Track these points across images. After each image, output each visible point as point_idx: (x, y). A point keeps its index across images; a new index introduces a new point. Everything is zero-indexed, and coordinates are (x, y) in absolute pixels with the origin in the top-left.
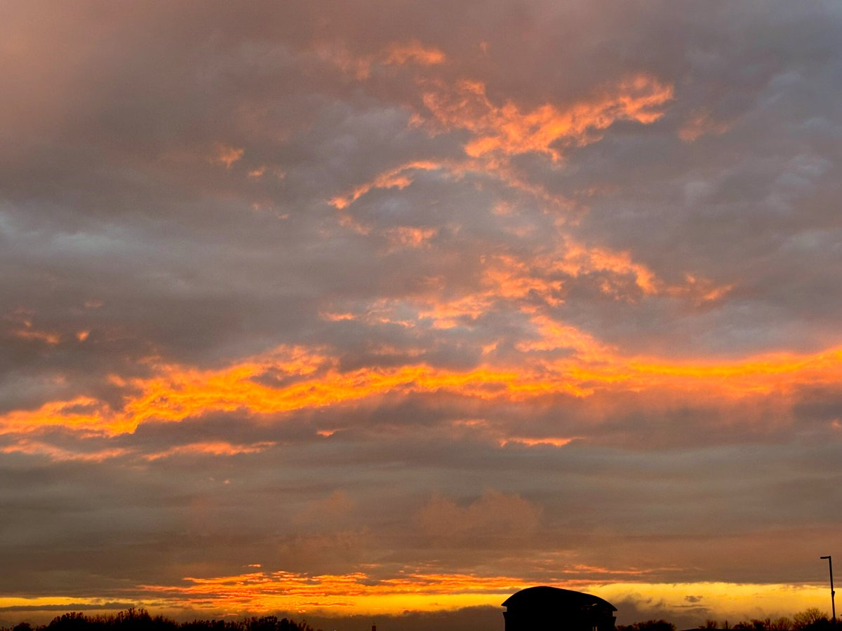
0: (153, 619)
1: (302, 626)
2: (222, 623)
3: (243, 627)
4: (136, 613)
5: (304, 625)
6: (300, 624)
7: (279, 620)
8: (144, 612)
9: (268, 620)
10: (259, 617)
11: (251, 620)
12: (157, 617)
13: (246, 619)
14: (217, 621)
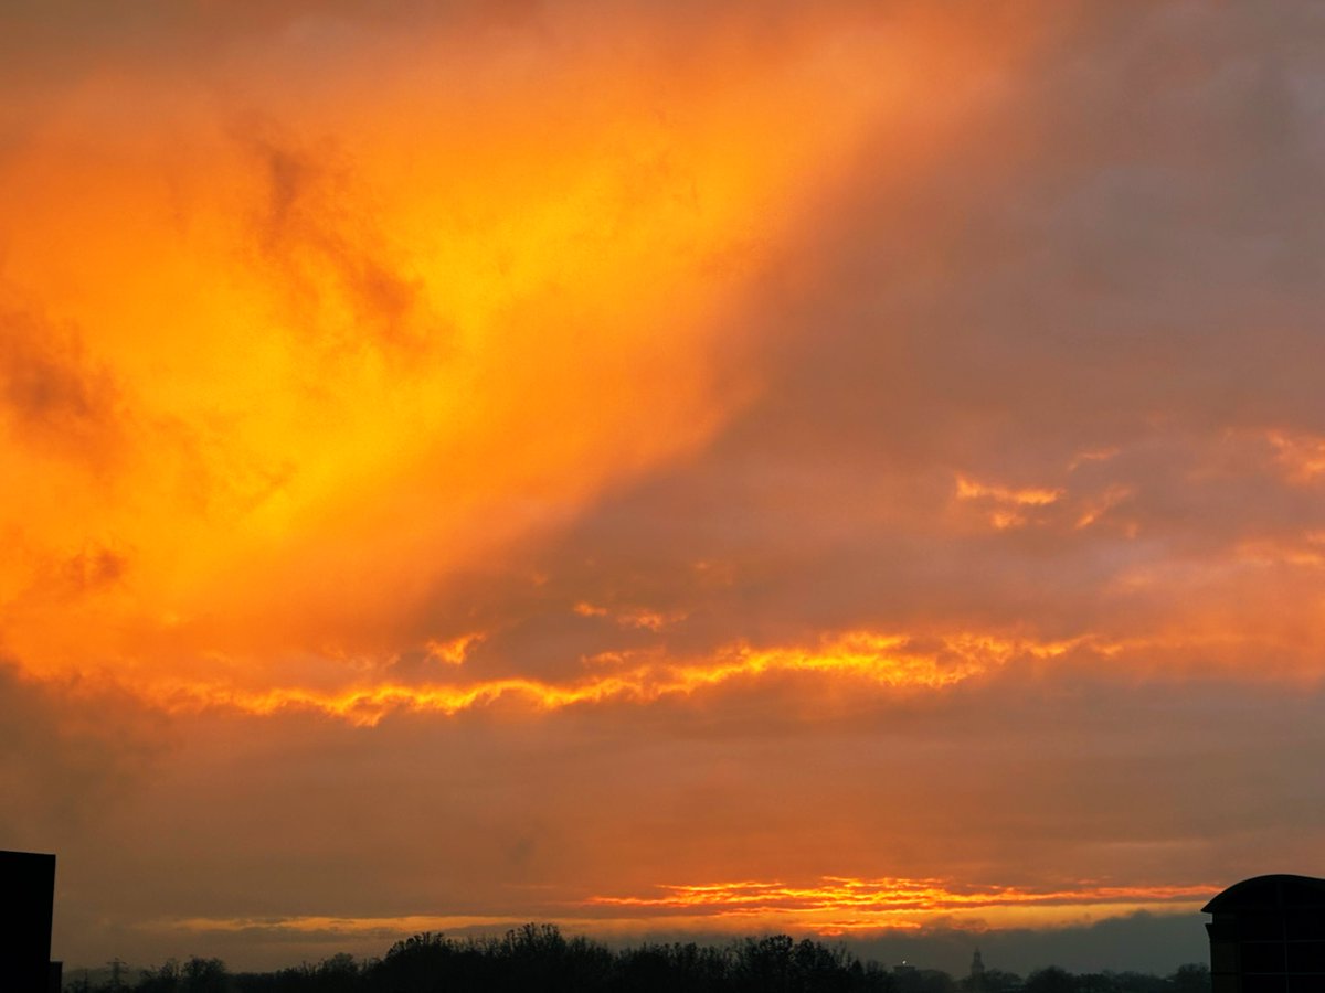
0: (568, 942)
1: (839, 952)
2: (691, 949)
3: (731, 956)
4: (537, 933)
5: (843, 952)
6: (835, 951)
7: (797, 942)
8: (552, 930)
9: (776, 942)
10: (760, 938)
11: (745, 941)
12: (576, 939)
13: (735, 941)
14: (683, 945)
